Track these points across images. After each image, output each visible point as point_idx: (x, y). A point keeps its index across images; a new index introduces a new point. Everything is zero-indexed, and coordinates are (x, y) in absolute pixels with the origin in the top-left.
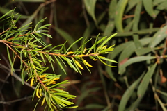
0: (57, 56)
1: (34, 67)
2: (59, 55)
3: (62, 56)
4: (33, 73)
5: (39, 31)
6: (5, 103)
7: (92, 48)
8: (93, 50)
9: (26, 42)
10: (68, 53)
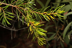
0: (39, 14)
1: (29, 18)
2: (40, 13)
3: (41, 14)
4: (29, 21)
5: (31, 3)
6: (15, 30)
7: (55, 10)
8: (55, 11)
9: (25, 7)
10: (44, 13)
